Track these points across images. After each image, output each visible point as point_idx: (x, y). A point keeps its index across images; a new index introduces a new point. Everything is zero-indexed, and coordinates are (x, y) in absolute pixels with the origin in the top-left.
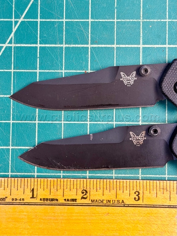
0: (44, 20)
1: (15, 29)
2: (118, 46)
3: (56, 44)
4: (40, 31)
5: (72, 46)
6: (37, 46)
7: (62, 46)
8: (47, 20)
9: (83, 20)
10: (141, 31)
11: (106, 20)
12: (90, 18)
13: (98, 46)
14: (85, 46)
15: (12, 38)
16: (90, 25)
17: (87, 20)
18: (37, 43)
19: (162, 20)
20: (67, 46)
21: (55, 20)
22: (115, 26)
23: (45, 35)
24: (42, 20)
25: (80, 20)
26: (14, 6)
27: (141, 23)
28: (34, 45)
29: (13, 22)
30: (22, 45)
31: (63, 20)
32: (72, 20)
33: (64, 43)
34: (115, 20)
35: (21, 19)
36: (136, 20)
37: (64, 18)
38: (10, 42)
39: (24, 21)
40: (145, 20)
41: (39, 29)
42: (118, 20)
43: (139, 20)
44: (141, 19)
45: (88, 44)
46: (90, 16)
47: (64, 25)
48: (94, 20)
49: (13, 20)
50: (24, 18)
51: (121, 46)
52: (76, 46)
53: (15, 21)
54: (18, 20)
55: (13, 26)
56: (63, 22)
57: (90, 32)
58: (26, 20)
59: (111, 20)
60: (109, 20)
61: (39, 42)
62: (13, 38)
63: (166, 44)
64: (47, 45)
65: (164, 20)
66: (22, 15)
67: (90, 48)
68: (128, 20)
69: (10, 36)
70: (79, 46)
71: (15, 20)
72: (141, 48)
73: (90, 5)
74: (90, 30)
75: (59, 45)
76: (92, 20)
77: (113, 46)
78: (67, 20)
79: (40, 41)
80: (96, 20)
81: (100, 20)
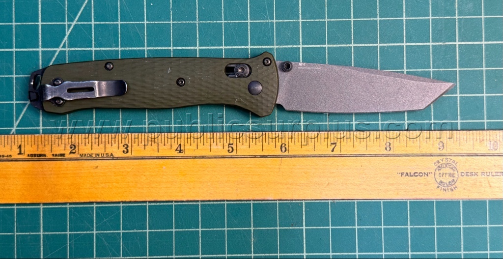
0: (98, 23)
1: (69, 32)
2: (175, 48)
3: (111, 47)
4: (94, 34)
5: (128, 49)
6: (92, 49)
7: (117, 49)
8: (101, 23)
9: (138, 23)
10: (198, 33)
11: (162, 22)
12: (145, 20)
13: (155, 48)
14: (141, 48)
15: (65, 42)
16: (146, 27)
17: (143, 22)
18: (91, 47)
19: (218, 22)
20: (123, 49)
21: (110, 23)
22: (171, 28)
23: (100, 38)
24: (96, 23)
25: (136, 23)
26: (66, 9)
27: (197, 25)
28: (89, 49)
29: (67, 25)
30: (77, 49)
31: (118, 23)
32: (127, 23)
33: (120, 46)
34: (171, 22)
35: (75, 23)
36: (192, 22)
37: (119, 21)
38: (64, 46)
39: (78, 24)
40: (201, 22)
41: (93, 33)
42: (174, 22)
43: (195, 22)
44: (197, 20)
45: (144, 46)
46: (145, 18)
47: (119, 27)
48: (149, 22)
49: (66, 23)
50: (78, 21)
51: (178, 48)
52: (132, 48)
53: (68, 25)
54: (71, 23)
55: (67, 30)
56: (118, 24)
57: (146, 35)
58: (79, 23)
59: (167, 22)
60: (165, 22)
61: (93, 46)
62: (67, 41)
63: (222, 46)
64: (102, 49)
65: (220, 22)
66: (75, 17)
67: (146, 50)
68: (184, 22)
69: (63, 39)
70: (135, 49)
71: (69, 23)
72: (198, 50)
73: (145, 7)
74: (145, 32)
75: (115, 49)
76: (148, 22)
77: (170, 48)
78: (122, 23)
79: (95, 44)
80: (152, 22)
81: (156, 22)
